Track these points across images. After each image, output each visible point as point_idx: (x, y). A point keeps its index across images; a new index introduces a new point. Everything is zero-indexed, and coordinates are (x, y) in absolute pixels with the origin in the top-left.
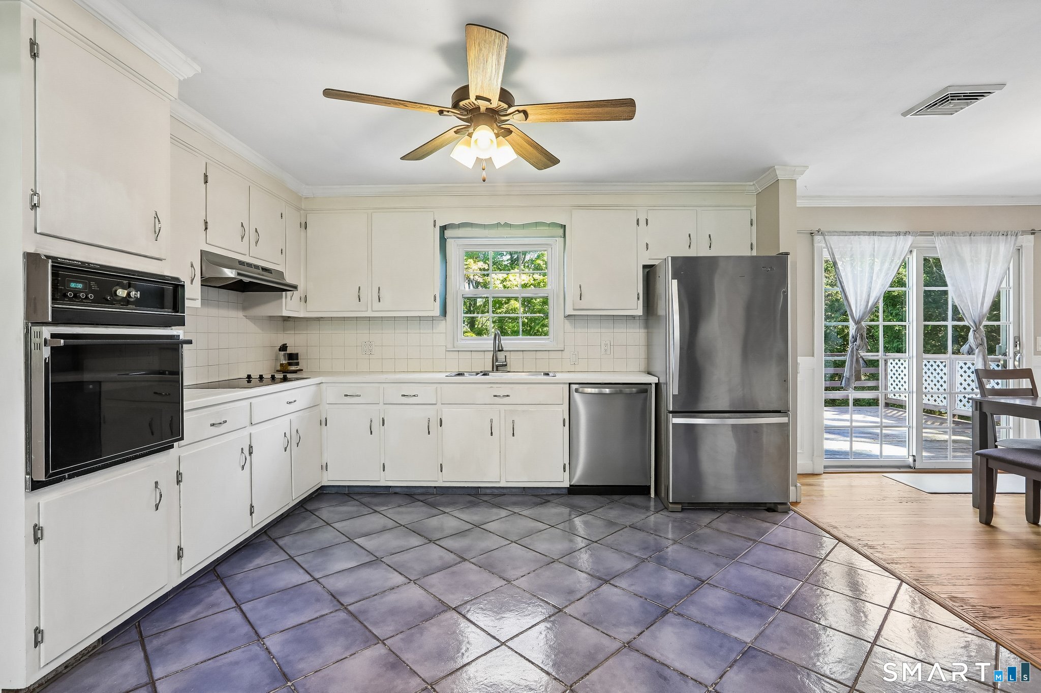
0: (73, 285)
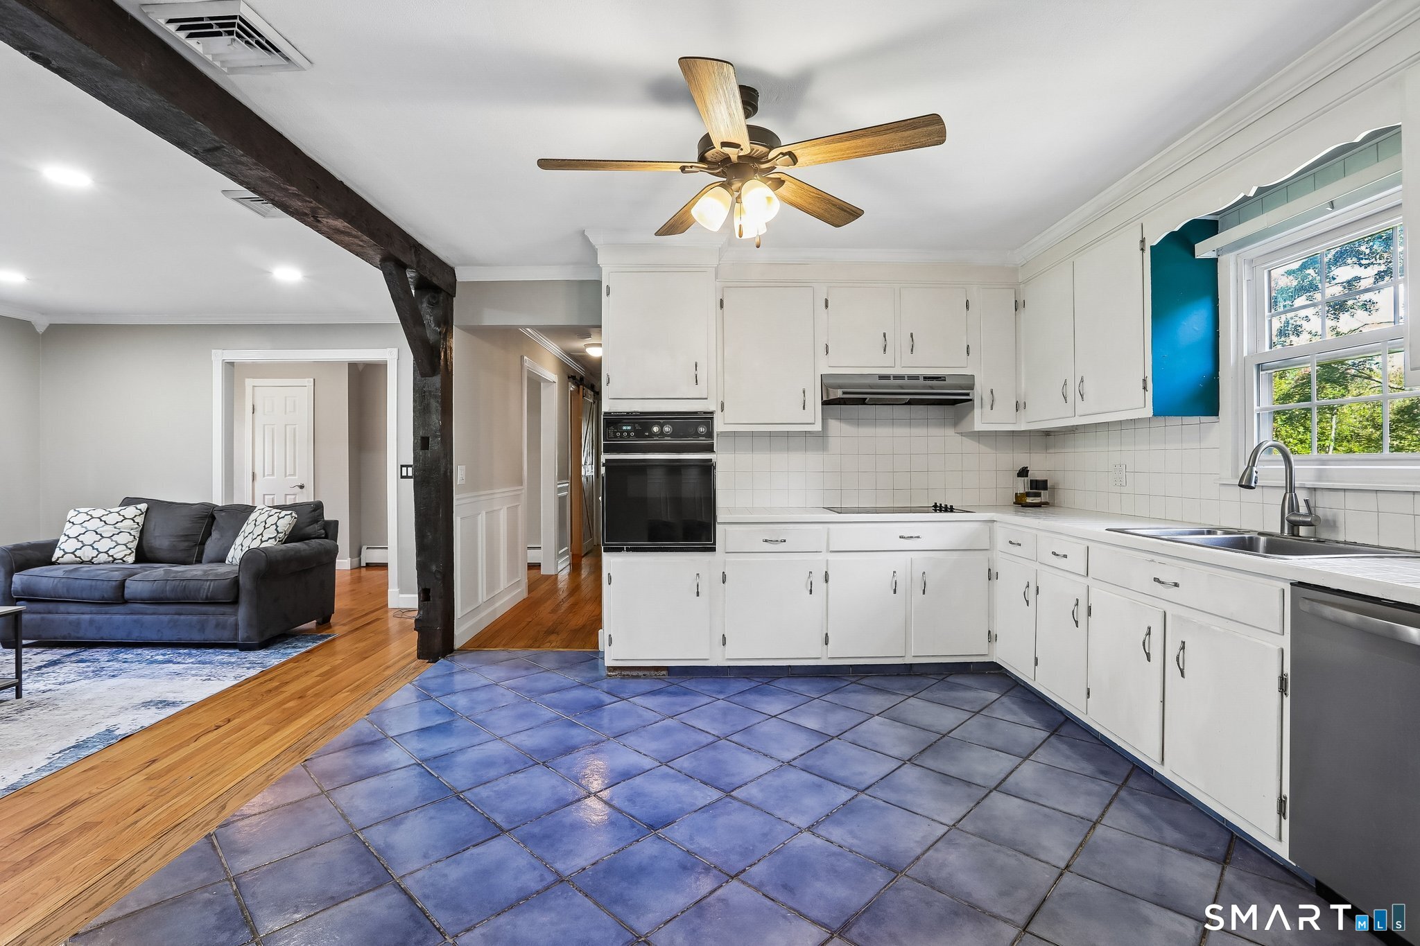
0: (624, 428)
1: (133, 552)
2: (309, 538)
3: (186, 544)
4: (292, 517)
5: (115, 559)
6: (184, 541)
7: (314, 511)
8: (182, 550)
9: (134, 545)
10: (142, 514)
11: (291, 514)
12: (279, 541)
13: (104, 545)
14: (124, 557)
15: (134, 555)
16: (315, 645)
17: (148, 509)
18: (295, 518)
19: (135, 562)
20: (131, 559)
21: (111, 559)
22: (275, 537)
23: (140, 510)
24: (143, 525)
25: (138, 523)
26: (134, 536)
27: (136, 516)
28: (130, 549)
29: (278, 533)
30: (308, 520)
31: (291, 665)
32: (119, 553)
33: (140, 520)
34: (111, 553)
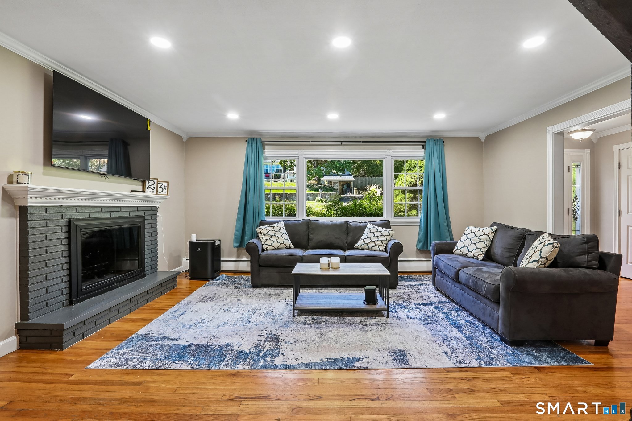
1: (483, 254)
2: (576, 266)
3: (509, 254)
4: (553, 246)
5: (474, 256)
6: (508, 252)
7: (585, 243)
8: (506, 257)
9: (484, 250)
10: (493, 232)
11: (553, 243)
12: (541, 264)
13: (472, 247)
14: (478, 256)
15: (483, 256)
16: (556, 364)
17: (497, 229)
18: (556, 247)
19: (483, 260)
20: (481, 258)
21: (473, 256)
22: (538, 261)
23: (492, 230)
24: (493, 239)
25: (490, 238)
26: (486, 245)
27: (489, 233)
28: (482, 252)
29: (541, 257)
30: (579, 251)
31: (507, 374)
32: (477, 253)
33: (491, 236)
34: (473, 252)
